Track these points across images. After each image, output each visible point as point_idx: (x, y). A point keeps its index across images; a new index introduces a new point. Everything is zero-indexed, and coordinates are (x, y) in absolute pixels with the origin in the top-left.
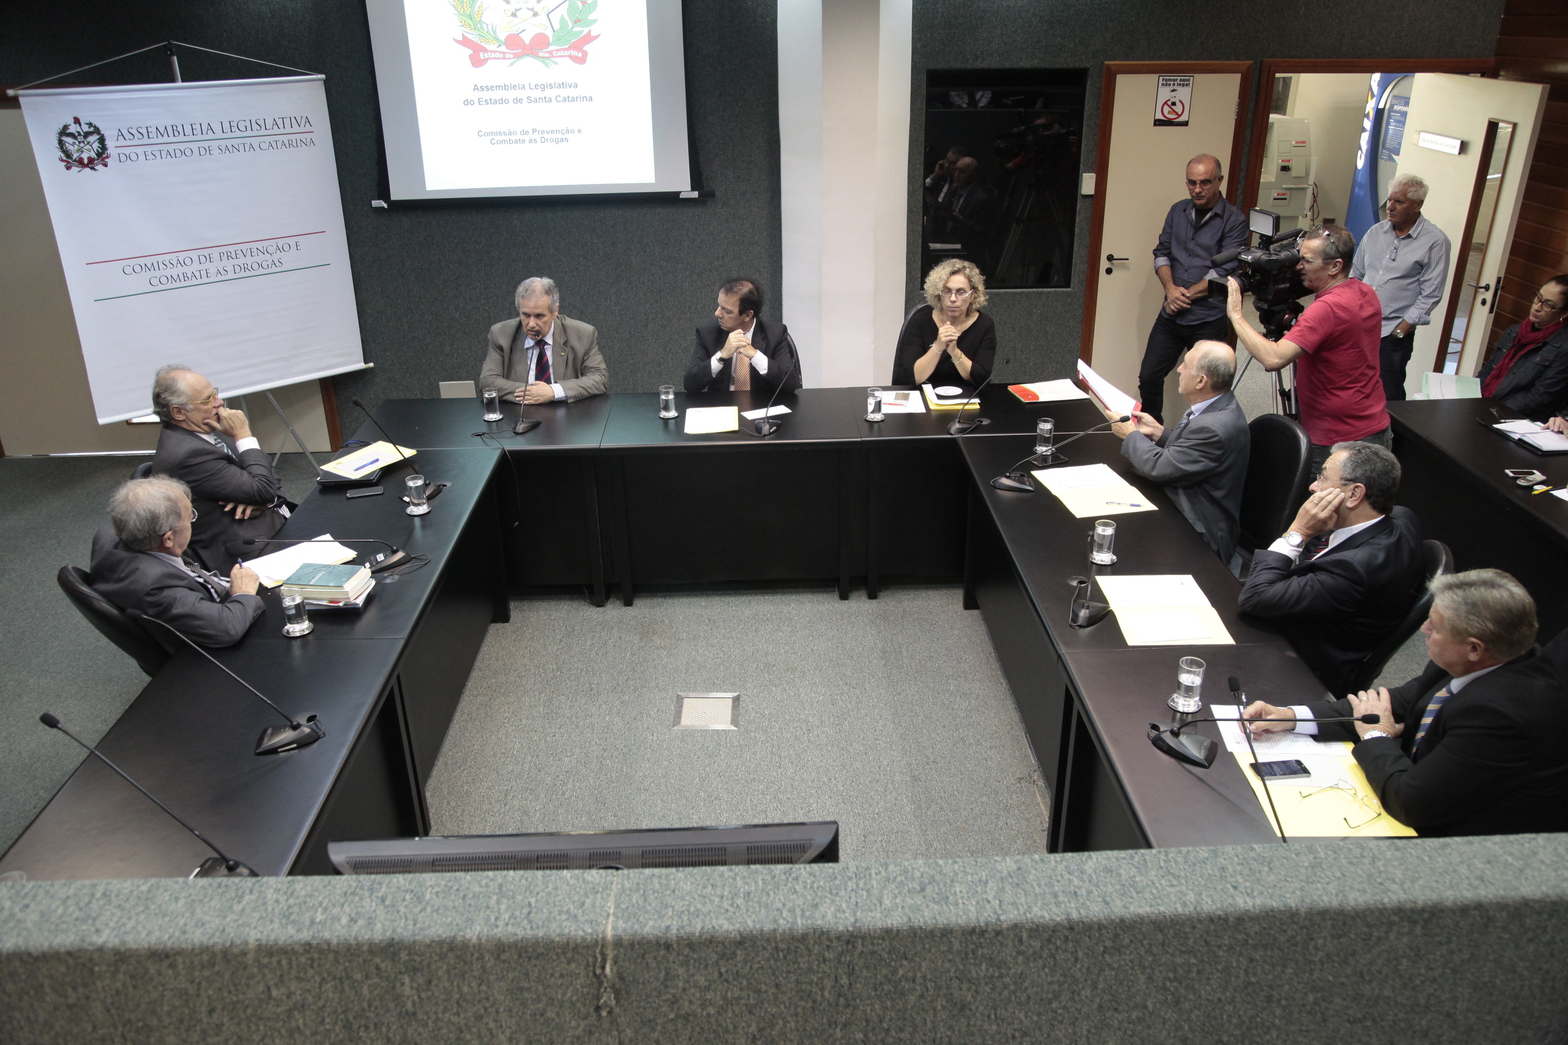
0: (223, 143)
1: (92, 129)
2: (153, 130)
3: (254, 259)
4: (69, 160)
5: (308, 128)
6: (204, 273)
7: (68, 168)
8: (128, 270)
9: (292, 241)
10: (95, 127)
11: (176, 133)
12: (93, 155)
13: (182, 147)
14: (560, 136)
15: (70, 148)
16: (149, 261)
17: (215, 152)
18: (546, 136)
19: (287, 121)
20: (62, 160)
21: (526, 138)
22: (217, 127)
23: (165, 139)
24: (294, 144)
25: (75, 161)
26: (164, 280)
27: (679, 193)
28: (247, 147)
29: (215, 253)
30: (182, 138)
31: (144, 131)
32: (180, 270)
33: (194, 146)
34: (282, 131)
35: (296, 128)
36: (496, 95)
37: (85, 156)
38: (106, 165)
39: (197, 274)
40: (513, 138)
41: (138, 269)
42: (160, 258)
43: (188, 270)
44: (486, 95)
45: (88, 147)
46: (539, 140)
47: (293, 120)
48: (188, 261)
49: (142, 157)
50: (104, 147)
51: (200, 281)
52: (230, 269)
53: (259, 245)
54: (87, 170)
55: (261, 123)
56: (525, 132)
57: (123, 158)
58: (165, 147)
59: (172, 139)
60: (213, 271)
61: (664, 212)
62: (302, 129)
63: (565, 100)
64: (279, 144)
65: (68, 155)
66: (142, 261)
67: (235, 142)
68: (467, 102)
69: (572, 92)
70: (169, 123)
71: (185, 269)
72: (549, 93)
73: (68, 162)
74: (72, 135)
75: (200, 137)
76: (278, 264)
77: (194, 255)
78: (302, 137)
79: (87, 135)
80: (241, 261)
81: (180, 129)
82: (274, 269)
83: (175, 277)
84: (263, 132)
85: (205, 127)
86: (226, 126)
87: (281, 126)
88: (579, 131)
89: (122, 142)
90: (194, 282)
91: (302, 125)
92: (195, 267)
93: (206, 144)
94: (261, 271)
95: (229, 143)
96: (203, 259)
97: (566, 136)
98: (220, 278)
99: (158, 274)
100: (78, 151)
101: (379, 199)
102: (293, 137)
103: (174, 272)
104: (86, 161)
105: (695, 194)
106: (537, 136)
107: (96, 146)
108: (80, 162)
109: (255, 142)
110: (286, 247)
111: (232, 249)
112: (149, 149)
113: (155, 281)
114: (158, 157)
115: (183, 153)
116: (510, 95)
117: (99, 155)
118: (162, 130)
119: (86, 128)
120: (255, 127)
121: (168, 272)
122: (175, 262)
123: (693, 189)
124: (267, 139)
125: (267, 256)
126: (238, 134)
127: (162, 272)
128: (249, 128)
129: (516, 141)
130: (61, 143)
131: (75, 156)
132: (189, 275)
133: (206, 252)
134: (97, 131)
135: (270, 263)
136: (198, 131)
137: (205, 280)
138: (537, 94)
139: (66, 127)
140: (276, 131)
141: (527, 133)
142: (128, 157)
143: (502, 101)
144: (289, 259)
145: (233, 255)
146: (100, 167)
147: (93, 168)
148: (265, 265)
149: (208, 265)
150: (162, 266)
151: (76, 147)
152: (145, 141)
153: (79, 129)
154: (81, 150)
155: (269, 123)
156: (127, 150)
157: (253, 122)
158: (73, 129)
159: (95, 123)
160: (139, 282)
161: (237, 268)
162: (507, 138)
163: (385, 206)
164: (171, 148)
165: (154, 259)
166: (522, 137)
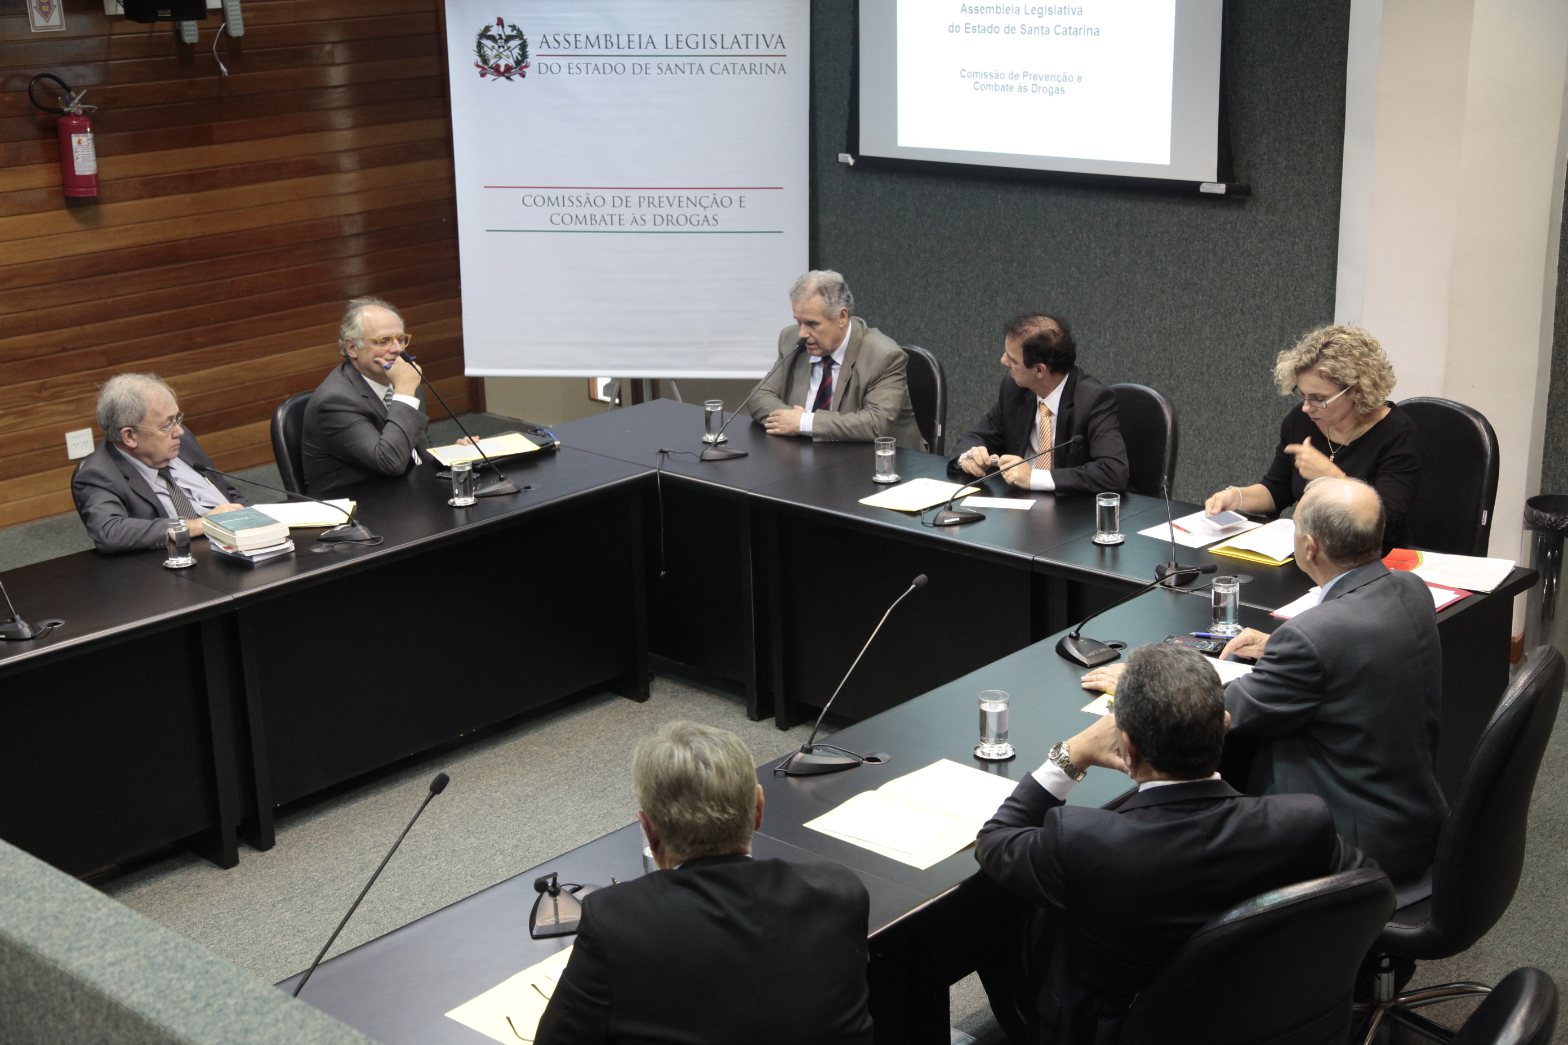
0: (665, 61)
1: (515, 33)
2: (583, 38)
3: (681, 211)
4: (486, 67)
5: (780, 50)
6: (616, 218)
7: (483, 75)
8: (529, 201)
9: (735, 195)
10: (519, 31)
11: (609, 45)
12: (512, 63)
13: (613, 61)
14: (1054, 84)
15: (488, 52)
16: (553, 194)
17: (654, 71)
18: (1040, 83)
19: (752, 40)
20: (478, 66)
21: (1015, 83)
22: (660, 41)
23: (596, 51)
24: (758, 70)
25: (491, 67)
26: (567, 219)
27: (1199, 183)
28: (695, 68)
29: (634, 196)
30: (614, 51)
31: (572, 39)
32: (588, 210)
33: (628, 62)
34: (744, 52)
35: (763, 49)
36: (984, 20)
37: (502, 63)
38: (523, 76)
39: (608, 219)
40: (1000, 82)
41: (539, 201)
42: (567, 193)
43: (598, 212)
44: (975, 19)
45: (507, 53)
46: (1029, 88)
47: (761, 38)
48: (599, 202)
49: (565, 69)
50: (524, 55)
51: (609, 228)
52: (649, 218)
53: (691, 194)
54: (503, 79)
55: (718, 40)
56: (1014, 76)
57: (543, 69)
58: (593, 61)
59: (603, 51)
60: (628, 218)
61: (1185, 211)
62: (771, 51)
63: (1065, 32)
64: (738, 68)
65: (485, 60)
66: (546, 193)
67: (680, 61)
68: (953, 29)
69: (1074, 21)
70: (602, 31)
71: (594, 210)
72: (1049, 21)
73: (484, 69)
74: (492, 38)
75: (637, 51)
76: (712, 221)
77: (608, 195)
78: (770, 61)
79: (509, 38)
80: (666, 210)
81: (614, 40)
82: (706, 227)
83: (581, 218)
84: (719, 51)
85: (644, 40)
86: (672, 40)
87: (743, 45)
88: (1080, 79)
89: (545, 50)
90: (603, 227)
91: (772, 46)
92: (608, 209)
93: (642, 61)
94: (689, 227)
95: (672, 61)
96: (618, 201)
97: (1062, 84)
98: (635, 228)
99: (562, 210)
100: (496, 56)
101: (847, 152)
102: (757, 61)
103: (581, 212)
104: (502, 69)
105: (1221, 189)
106: (1027, 82)
107: (516, 52)
108: (496, 69)
109: (706, 63)
110: (726, 201)
111: (656, 194)
112: (575, 61)
113: (557, 219)
114: (584, 70)
115: (614, 69)
116: (1001, 20)
117: (518, 63)
118: (593, 39)
119: (508, 31)
120: (709, 43)
121: (574, 211)
122: (583, 200)
123: (1220, 180)
124: (723, 61)
125: (699, 209)
126: (686, 51)
127: (566, 210)
128: (701, 45)
129: (1004, 88)
130: (480, 45)
131: (492, 62)
132: (598, 218)
133: (622, 193)
134: (520, 35)
135: (701, 218)
136: (635, 44)
137: (616, 227)
138: (1033, 21)
139: (487, 28)
140: (736, 50)
141: (1017, 76)
142: (549, 68)
143: (992, 29)
144: (728, 218)
145: (656, 202)
146: (516, 77)
147: (508, 78)
148: (694, 220)
149: (623, 210)
150: (567, 202)
151: (495, 52)
152: (572, 51)
153: (501, 32)
154: (499, 56)
155: (728, 40)
156: (549, 61)
157: (707, 38)
158: (495, 31)
159: (520, 26)
160: (540, 217)
161: (659, 219)
162: (992, 82)
163: (851, 161)
164: (600, 61)
165: (560, 193)
166: (1010, 83)
